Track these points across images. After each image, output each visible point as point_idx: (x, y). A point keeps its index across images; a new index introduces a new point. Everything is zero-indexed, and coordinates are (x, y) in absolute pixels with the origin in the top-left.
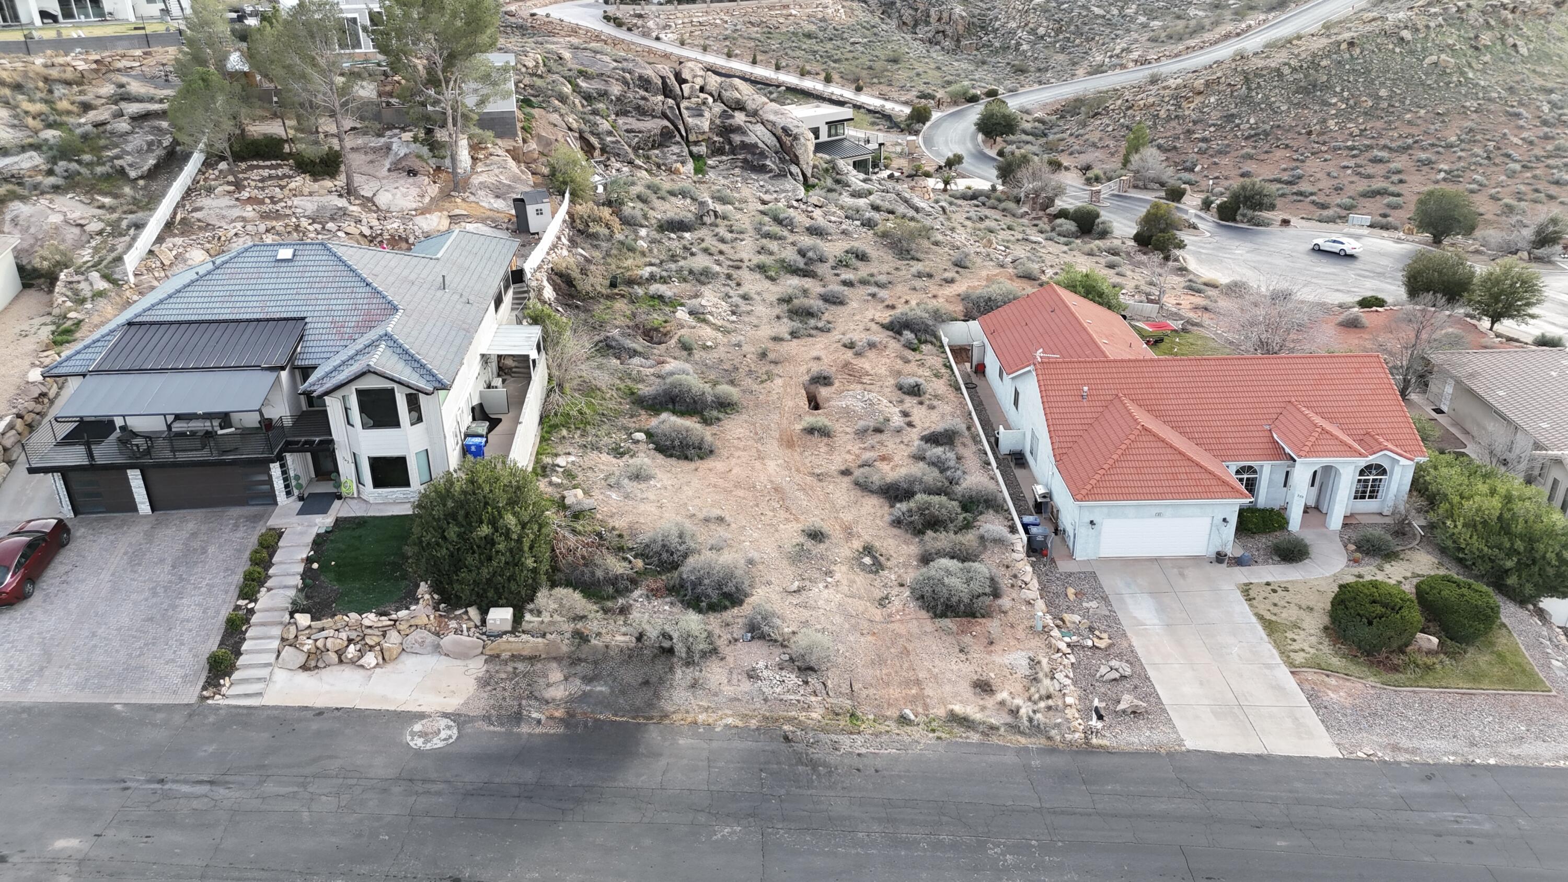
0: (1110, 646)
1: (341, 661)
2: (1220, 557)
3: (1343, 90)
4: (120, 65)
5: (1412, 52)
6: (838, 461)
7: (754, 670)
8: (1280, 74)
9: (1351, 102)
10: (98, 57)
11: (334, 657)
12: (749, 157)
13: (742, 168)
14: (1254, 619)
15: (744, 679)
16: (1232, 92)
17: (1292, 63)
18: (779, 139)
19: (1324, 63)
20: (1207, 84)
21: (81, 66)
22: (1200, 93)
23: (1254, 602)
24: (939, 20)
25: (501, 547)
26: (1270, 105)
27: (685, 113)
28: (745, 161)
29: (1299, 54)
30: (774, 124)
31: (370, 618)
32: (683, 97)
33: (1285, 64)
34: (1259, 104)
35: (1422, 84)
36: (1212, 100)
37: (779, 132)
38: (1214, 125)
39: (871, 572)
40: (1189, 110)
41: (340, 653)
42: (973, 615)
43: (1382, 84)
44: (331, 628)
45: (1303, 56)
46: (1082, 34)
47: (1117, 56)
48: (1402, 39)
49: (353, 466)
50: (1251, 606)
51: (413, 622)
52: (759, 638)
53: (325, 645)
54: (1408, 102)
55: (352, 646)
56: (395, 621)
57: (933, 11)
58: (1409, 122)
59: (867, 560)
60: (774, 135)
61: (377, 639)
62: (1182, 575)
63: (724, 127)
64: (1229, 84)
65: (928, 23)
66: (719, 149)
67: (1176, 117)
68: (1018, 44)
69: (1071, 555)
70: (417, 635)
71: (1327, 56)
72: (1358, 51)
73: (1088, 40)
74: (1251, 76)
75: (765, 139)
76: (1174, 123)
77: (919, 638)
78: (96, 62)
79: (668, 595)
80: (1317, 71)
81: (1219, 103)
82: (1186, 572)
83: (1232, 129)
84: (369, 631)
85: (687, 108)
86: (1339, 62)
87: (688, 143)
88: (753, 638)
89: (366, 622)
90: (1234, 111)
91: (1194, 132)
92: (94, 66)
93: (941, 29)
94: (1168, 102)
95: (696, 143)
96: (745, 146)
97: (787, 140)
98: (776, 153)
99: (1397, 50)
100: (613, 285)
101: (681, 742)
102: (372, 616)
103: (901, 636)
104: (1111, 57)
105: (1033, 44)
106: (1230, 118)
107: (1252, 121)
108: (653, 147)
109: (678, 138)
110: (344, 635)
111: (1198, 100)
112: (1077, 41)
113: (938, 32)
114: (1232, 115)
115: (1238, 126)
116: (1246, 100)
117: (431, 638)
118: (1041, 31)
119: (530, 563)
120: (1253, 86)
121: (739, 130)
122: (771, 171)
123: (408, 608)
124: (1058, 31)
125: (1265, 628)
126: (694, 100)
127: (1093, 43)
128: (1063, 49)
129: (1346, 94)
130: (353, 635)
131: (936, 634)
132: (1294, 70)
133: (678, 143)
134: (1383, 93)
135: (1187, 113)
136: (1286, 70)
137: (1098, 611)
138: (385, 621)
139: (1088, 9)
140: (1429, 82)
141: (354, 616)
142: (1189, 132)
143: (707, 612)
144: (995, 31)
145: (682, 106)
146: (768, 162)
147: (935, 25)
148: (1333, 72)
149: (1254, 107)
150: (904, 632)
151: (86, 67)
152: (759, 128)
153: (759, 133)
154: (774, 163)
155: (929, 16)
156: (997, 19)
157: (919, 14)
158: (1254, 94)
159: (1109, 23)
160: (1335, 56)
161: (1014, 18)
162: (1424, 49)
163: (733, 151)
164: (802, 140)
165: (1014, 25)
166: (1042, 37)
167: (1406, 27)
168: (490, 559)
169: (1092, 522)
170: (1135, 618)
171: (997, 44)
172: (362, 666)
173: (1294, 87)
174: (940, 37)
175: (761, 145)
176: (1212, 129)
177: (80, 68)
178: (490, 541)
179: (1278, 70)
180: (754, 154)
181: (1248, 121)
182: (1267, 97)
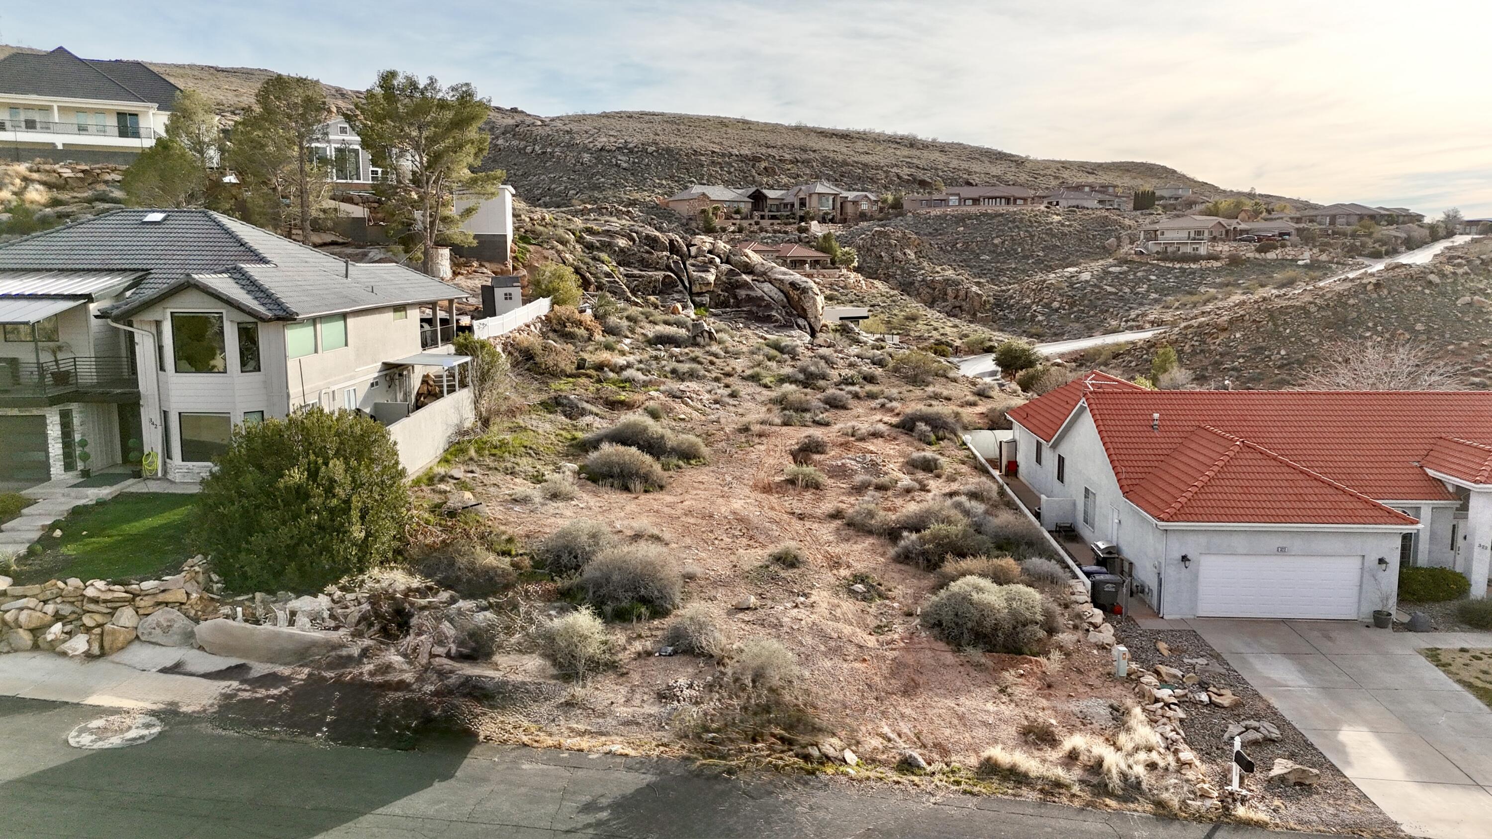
0: (1236, 705)
1: (36, 647)
2: (1380, 620)
3: (1375, 325)
4: (108, 177)
5: (1444, 294)
6: (827, 506)
7: (669, 688)
8: (1307, 313)
9: (1387, 335)
10: (87, 168)
11: (26, 638)
12: (754, 309)
13: (747, 318)
14: (1458, 687)
15: (649, 698)
16: (1258, 328)
17: (1317, 301)
18: (786, 295)
19: (1351, 301)
20: (1231, 322)
21: (67, 173)
22: (1225, 330)
23: (1452, 669)
24: (956, 297)
25: (316, 501)
26: (1300, 339)
27: (691, 269)
28: (750, 312)
29: (1324, 295)
30: (782, 281)
31: (97, 587)
32: (690, 256)
33: (1311, 303)
34: (1288, 337)
35: (1459, 320)
36: (1238, 335)
37: (787, 288)
38: (1243, 357)
39: (864, 599)
40: (1216, 344)
41: (36, 631)
42: (1020, 653)
43: (1417, 321)
44: (34, 596)
45: (1329, 296)
46: (1096, 307)
47: (1133, 320)
48: (1430, 282)
49: (160, 430)
50: (1448, 672)
51: (161, 598)
52: (684, 652)
53: (17, 619)
54: (1448, 336)
55: (59, 625)
56: (135, 595)
57: (949, 290)
58: (1453, 352)
59: (859, 587)
60: (782, 291)
61: (99, 619)
62: (1329, 638)
63: (730, 283)
64: (1254, 321)
65: (945, 300)
66: (723, 303)
67: (1202, 351)
68: (1033, 317)
69: (1157, 614)
70: (160, 616)
71: (1353, 297)
72: (1386, 292)
73: (1102, 312)
74: (1276, 314)
75: (772, 294)
76: (1199, 357)
77: (934, 670)
78: (83, 171)
79: (558, 600)
80: (1346, 309)
81: (1245, 337)
82: (1333, 634)
83: (1262, 360)
84: (92, 607)
85: (693, 265)
86: (1368, 301)
87: (691, 294)
88: (675, 653)
89: (90, 592)
90: (1264, 344)
91: (1222, 363)
92: (81, 175)
93: (957, 304)
94: (1192, 339)
95: (699, 294)
96: (750, 299)
97: (794, 294)
98: (784, 307)
99: (1427, 291)
100: (579, 367)
101: (526, 766)
102: (100, 584)
103: (906, 666)
104: (1126, 321)
105: (1048, 316)
106: (1259, 350)
107: (1283, 352)
108: (654, 293)
109: (680, 287)
110: (50, 608)
111: (1223, 336)
112: (1092, 313)
113: (955, 307)
114: (1261, 348)
115: (1269, 357)
116: (1274, 334)
117: (180, 621)
118: (1056, 305)
119: (358, 533)
120: (1280, 322)
121: (745, 285)
122: (776, 321)
123: (159, 578)
124: (1072, 305)
125: (1480, 697)
126: (700, 259)
127: (1107, 315)
128: (1077, 319)
129: (1380, 328)
130: (66, 610)
131: (961, 669)
132: (1320, 308)
133: (681, 292)
134: (1419, 327)
135: (1212, 347)
136: (1313, 309)
137: (1209, 668)
138: (119, 592)
139: (1101, 288)
140: (1466, 319)
141: (74, 582)
142: (1217, 363)
143: (612, 621)
144: (1010, 307)
145: (688, 263)
146: (774, 313)
147: (951, 300)
148: (1363, 310)
149: (1283, 341)
150: (911, 662)
151: (72, 175)
152: (767, 287)
153: (766, 290)
154: (780, 314)
155: (946, 294)
156: (1011, 297)
157: (936, 292)
158: (1281, 329)
159: (1122, 299)
160: (1362, 296)
161: (1028, 297)
162: (1455, 292)
163: (738, 303)
164: (810, 293)
165: (1029, 301)
166: (1057, 310)
167: (1432, 272)
168: (295, 518)
169: (1184, 558)
170: (1268, 678)
171: (1013, 317)
172: (64, 654)
173: (1323, 323)
174: (957, 311)
175: (767, 298)
176: (1241, 360)
177: (66, 175)
178: (301, 494)
179: (1303, 308)
180: (759, 306)
181: (1279, 353)
182: (1295, 333)
